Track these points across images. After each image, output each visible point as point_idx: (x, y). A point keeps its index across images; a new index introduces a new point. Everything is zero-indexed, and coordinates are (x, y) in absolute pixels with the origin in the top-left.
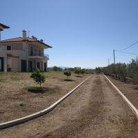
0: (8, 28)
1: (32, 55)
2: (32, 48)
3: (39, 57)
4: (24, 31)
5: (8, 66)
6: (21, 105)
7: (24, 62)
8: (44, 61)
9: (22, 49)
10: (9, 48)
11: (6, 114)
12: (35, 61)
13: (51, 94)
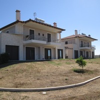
0: (64, 30)
1: (82, 46)
2: (82, 42)
3: (87, 48)
4: (76, 31)
5: (66, 55)
6: (66, 79)
7: (76, 52)
8: (92, 51)
9: (74, 43)
10: (66, 43)
11: (56, 83)
12: (84, 51)
13: (89, 74)
